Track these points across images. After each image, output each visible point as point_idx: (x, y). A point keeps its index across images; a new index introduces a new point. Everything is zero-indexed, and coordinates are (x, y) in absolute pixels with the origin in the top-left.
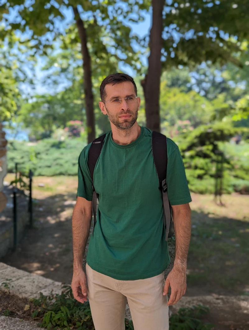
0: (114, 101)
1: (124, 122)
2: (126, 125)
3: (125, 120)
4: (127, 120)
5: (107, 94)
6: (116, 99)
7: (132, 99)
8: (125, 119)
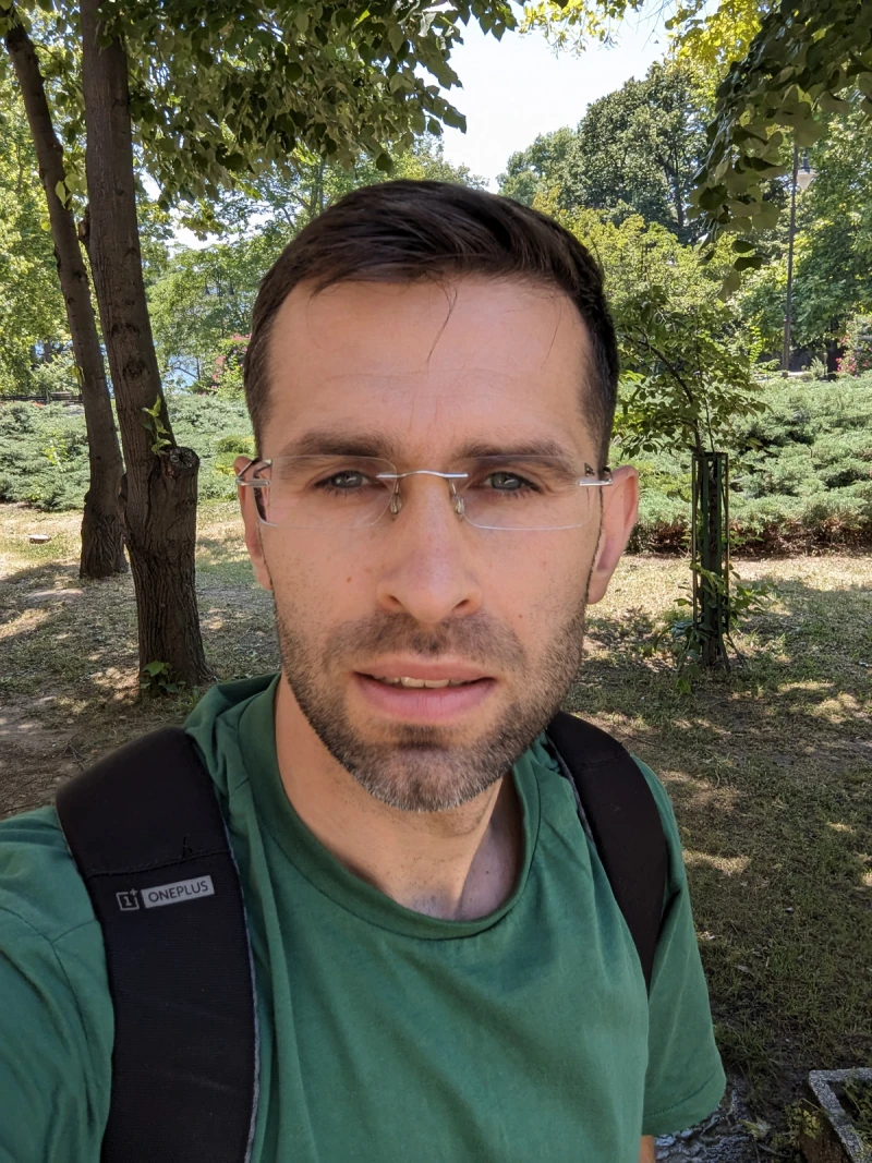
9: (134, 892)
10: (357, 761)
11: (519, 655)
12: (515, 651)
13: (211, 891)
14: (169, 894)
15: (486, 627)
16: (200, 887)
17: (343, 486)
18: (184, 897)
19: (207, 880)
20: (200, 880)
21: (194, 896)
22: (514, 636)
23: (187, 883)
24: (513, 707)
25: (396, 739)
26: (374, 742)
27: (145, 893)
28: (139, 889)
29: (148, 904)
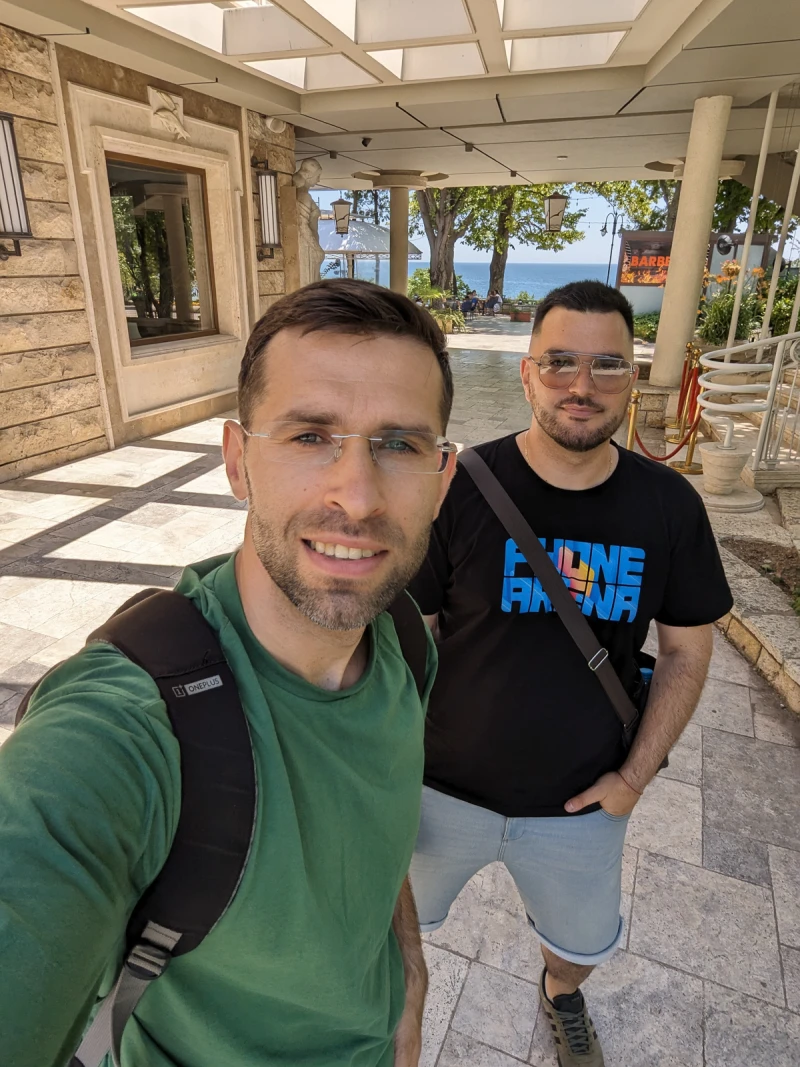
0: (297, 439)
1: (330, 591)
2: (339, 615)
3: (336, 582)
4: (350, 583)
5: (268, 387)
6: (315, 431)
7: (409, 456)
8: (340, 576)
9: (181, 687)
10: (303, 598)
11: (403, 539)
12: (401, 537)
13: (221, 684)
14: (199, 687)
15: (386, 523)
16: (214, 682)
17: (307, 441)
18: (207, 688)
19: (218, 677)
20: (214, 678)
21: (212, 687)
22: (401, 529)
23: (208, 680)
24: (395, 569)
25: (327, 587)
26: (313, 587)
27: (187, 686)
28: (183, 684)
29: (190, 693)
